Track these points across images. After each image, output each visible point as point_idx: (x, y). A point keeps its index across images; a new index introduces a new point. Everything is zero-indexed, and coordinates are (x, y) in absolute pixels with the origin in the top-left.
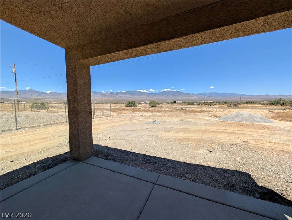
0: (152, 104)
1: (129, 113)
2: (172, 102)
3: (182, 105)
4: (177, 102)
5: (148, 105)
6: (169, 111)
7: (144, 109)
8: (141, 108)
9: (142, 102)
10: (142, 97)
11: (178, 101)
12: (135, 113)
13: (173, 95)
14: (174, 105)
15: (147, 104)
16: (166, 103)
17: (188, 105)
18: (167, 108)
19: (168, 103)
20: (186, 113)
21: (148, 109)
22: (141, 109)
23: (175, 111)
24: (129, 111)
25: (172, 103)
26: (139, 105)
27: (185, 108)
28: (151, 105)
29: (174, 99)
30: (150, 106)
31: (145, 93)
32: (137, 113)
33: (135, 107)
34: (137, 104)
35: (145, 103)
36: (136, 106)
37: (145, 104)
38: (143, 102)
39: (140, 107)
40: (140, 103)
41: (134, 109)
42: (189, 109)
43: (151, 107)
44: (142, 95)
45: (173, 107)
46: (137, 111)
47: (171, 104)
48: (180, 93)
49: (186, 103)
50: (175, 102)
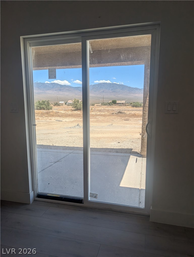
0: (77, 105)
1: (40, 118)
2: (110, 102)
3: (125, 107)
4: (118, 102)
5: (71, 108)
6: (101, 115)
7: (64, 113)
8: (60, 112)
9: (60, 102)
10: (61, 93)
11: (119, 100)
12: (50, 118)
13: (112, 90)
14: (113, 107)
15: (68, 105)
16: (100, 104)
17: (133, 106)
18: (100, 111)
19: (103, 104)
20: (123, 118)
21: (70, 112)
22: (58, 113)
23: (110, 116)
24: (40, 116)
25: (109, 104)
26: (56, 107)
27: (125, 112)
28: (75, 107)
29: (113, 96)
30: (73, 109)
31: (65, 86)
32: (54, 118)
33: (49, 110)
34: (52, 105)
35: (66, 104)
36: (51, 109)
37: (66, 106)
38: (63, 102)
39: (57, 109)
40: (57, 104)
41: (47, 113)
42: (130, 112)
43: (75, 110)
44: (60, 90)
45: (108, 111)
46: (53, 116)
47: (107, 106)
48: (123, 87)
49: (131, 104)
50: (114, 102)
